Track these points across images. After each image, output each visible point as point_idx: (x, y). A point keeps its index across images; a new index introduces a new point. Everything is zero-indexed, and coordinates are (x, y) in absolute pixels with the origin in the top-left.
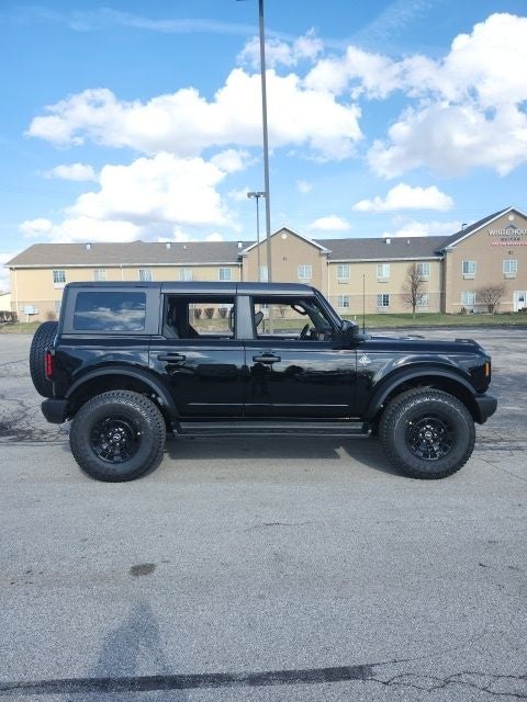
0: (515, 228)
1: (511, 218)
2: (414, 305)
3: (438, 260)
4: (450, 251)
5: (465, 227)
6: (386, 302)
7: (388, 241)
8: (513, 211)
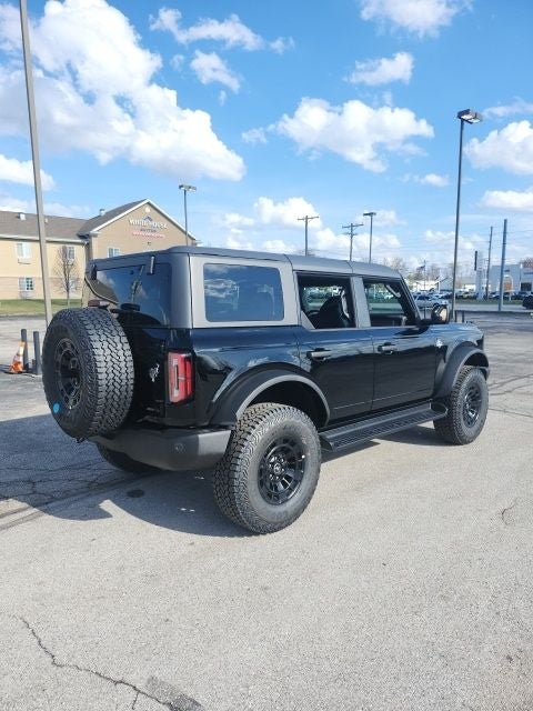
0: (151, 220)
1: (148, 209)
2: (68, 290)
3: (82, 244)
4: (95, 236)
5: (103, 213)
6: (30, 286)
7: (23, 217)
8: (148, 203)
